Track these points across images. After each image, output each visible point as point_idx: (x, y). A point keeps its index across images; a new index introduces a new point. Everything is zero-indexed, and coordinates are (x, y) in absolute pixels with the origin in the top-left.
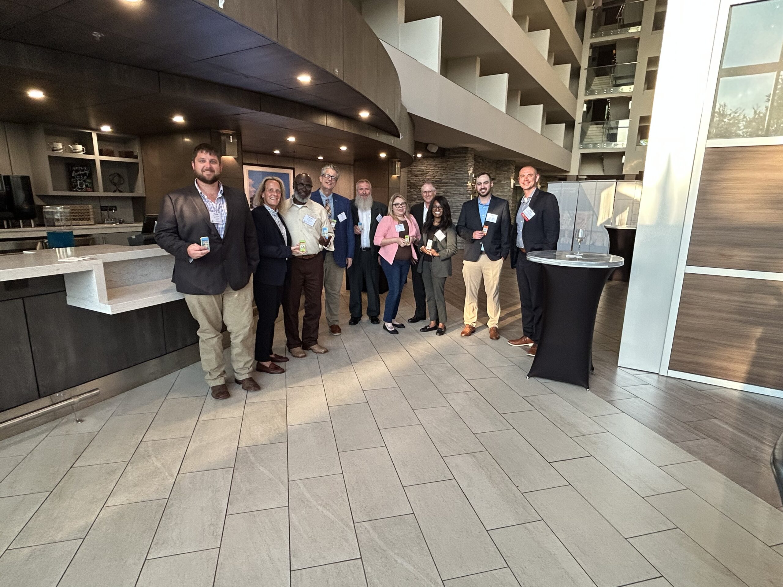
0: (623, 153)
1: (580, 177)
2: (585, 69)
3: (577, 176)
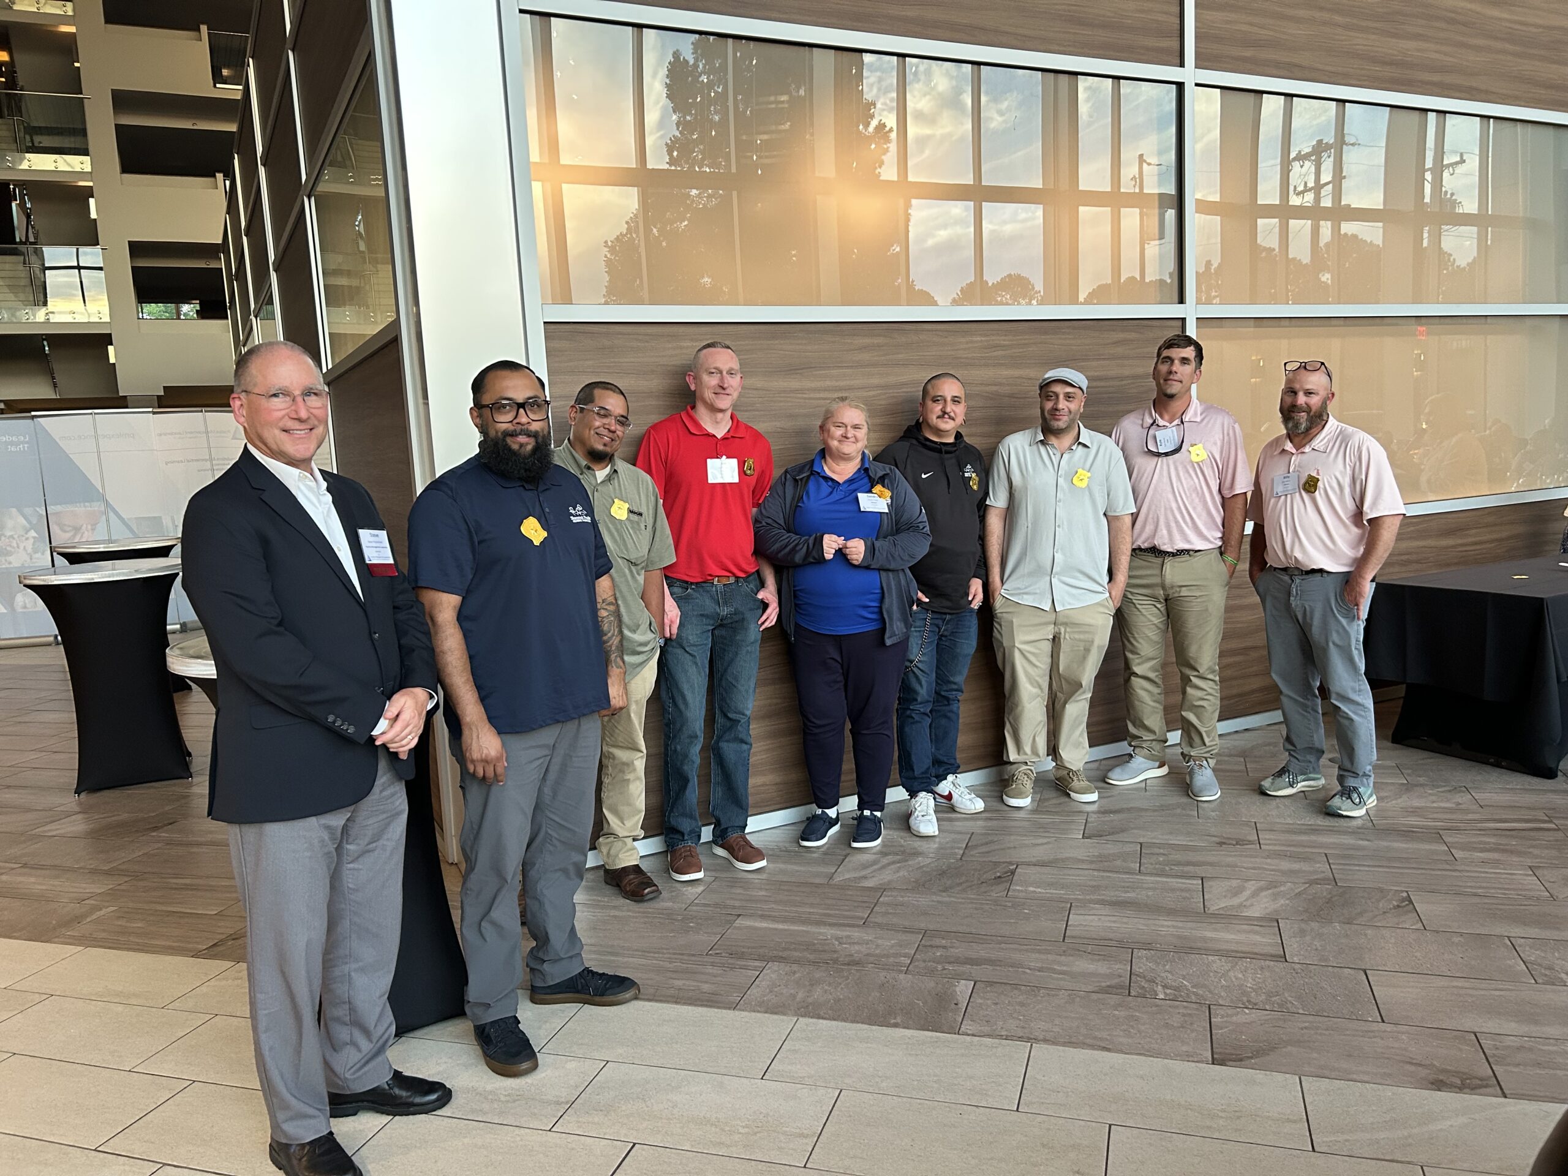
0: (106, 339)
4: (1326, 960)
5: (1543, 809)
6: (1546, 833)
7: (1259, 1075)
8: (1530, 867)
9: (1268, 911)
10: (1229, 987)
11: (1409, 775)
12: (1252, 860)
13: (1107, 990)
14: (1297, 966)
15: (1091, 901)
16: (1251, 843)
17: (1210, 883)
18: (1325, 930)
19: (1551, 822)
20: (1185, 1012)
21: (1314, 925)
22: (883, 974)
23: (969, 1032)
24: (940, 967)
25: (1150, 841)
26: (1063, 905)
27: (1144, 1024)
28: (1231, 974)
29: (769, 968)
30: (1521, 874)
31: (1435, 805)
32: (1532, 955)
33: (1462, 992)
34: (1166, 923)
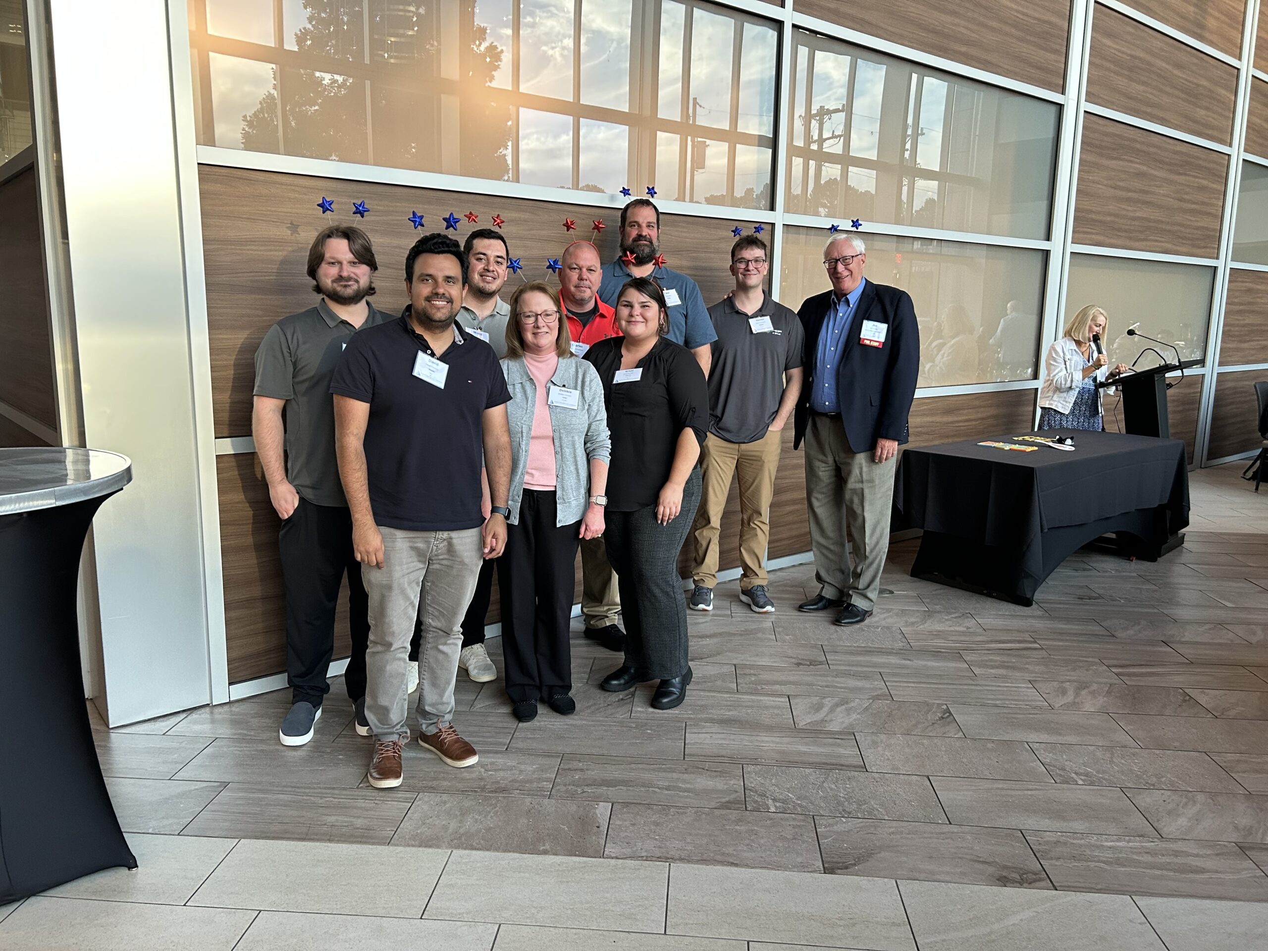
4: (897, 769)
5: (1028, 631)
6: (1037, 652)
7: (863, 881)
8: (1030, 681)
9: (845, 725)
10: (826, 797)
11: (928, 603)
12: (825, 679)
13: (726, 806)
14: (877, 775)
15: (701, 720)
16: (821, 663)
17: (797, 701)
18: (892, 741)
19: (1035, 642)
20: (794, 823)
21: (883, 737)
22: (528, 800)
23: (613, 855)
24: (579, 790)
25: (741, 662)
26: (679, 724)
27: (762, 838)
28: (825, 785)
29: (420, 800)
30: (1024, 687)
31: (952, 629)
32: (1047, 757)
33: (1004, 792)
34: (766, 739)
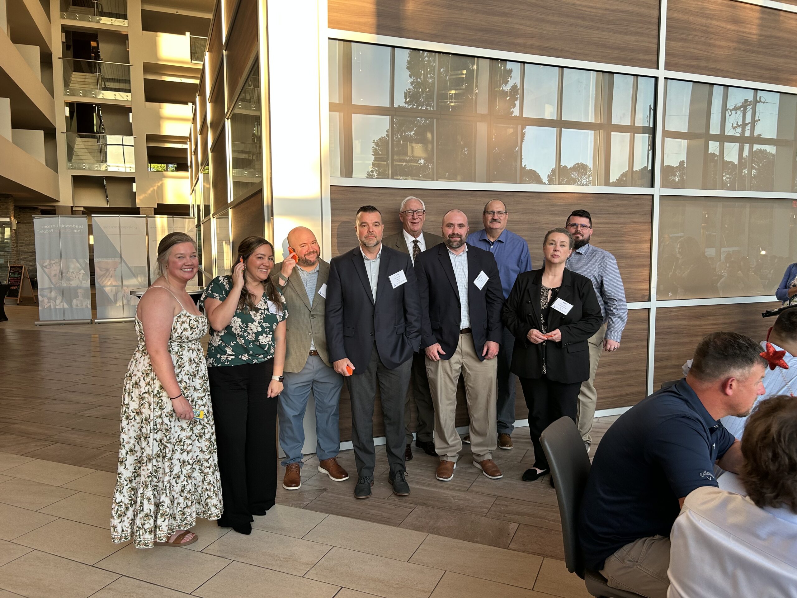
0: (133, 180)
1: (74, 209)
2: (59, 58)
3: (72, 207)
22: (474, 516)
23: (513, 549)
24: (503, 515)
29: (417, 508)
